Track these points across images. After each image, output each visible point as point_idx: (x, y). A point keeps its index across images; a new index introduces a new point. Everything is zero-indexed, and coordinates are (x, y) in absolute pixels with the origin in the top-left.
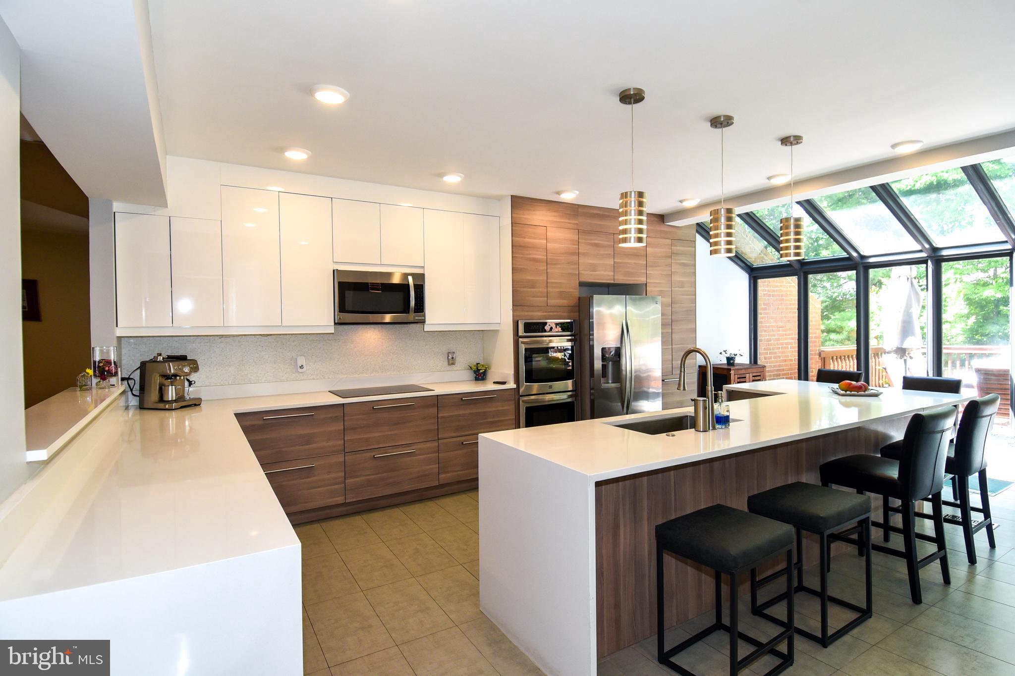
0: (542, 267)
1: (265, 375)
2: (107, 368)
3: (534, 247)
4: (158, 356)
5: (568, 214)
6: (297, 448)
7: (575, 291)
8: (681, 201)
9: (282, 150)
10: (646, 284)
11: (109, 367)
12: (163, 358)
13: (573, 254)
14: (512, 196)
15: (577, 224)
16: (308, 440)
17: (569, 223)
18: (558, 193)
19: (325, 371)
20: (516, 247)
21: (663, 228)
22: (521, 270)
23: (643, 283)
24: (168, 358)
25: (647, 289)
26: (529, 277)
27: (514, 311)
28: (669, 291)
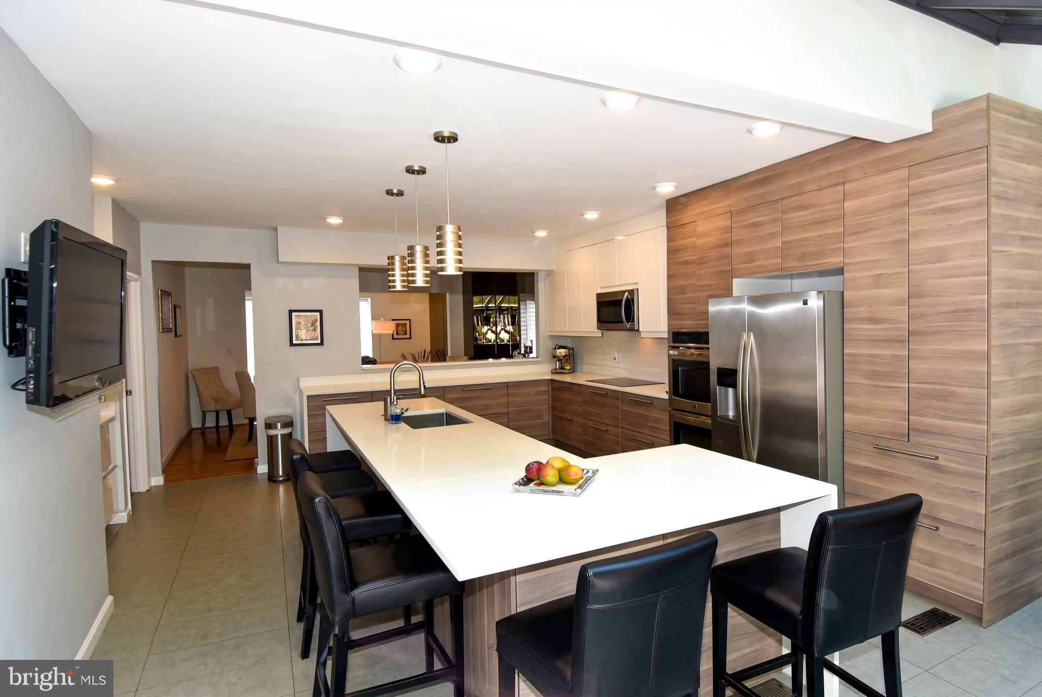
0: (694, 268)
3: (685, 248)
6: (568, 406)
7: (726, 292)
10: (843, 267)
12: (558, 347)
13: (725, 245)
14: (667, 200)
15: (729, 206)
16: (571, 403)
17: (720, 208)
20: (672, 252)
21: (884, 153)
22: (676, 276)
25: (845, 276)
26: (680, 283)
27: (669, 319)
28: (901, 273)
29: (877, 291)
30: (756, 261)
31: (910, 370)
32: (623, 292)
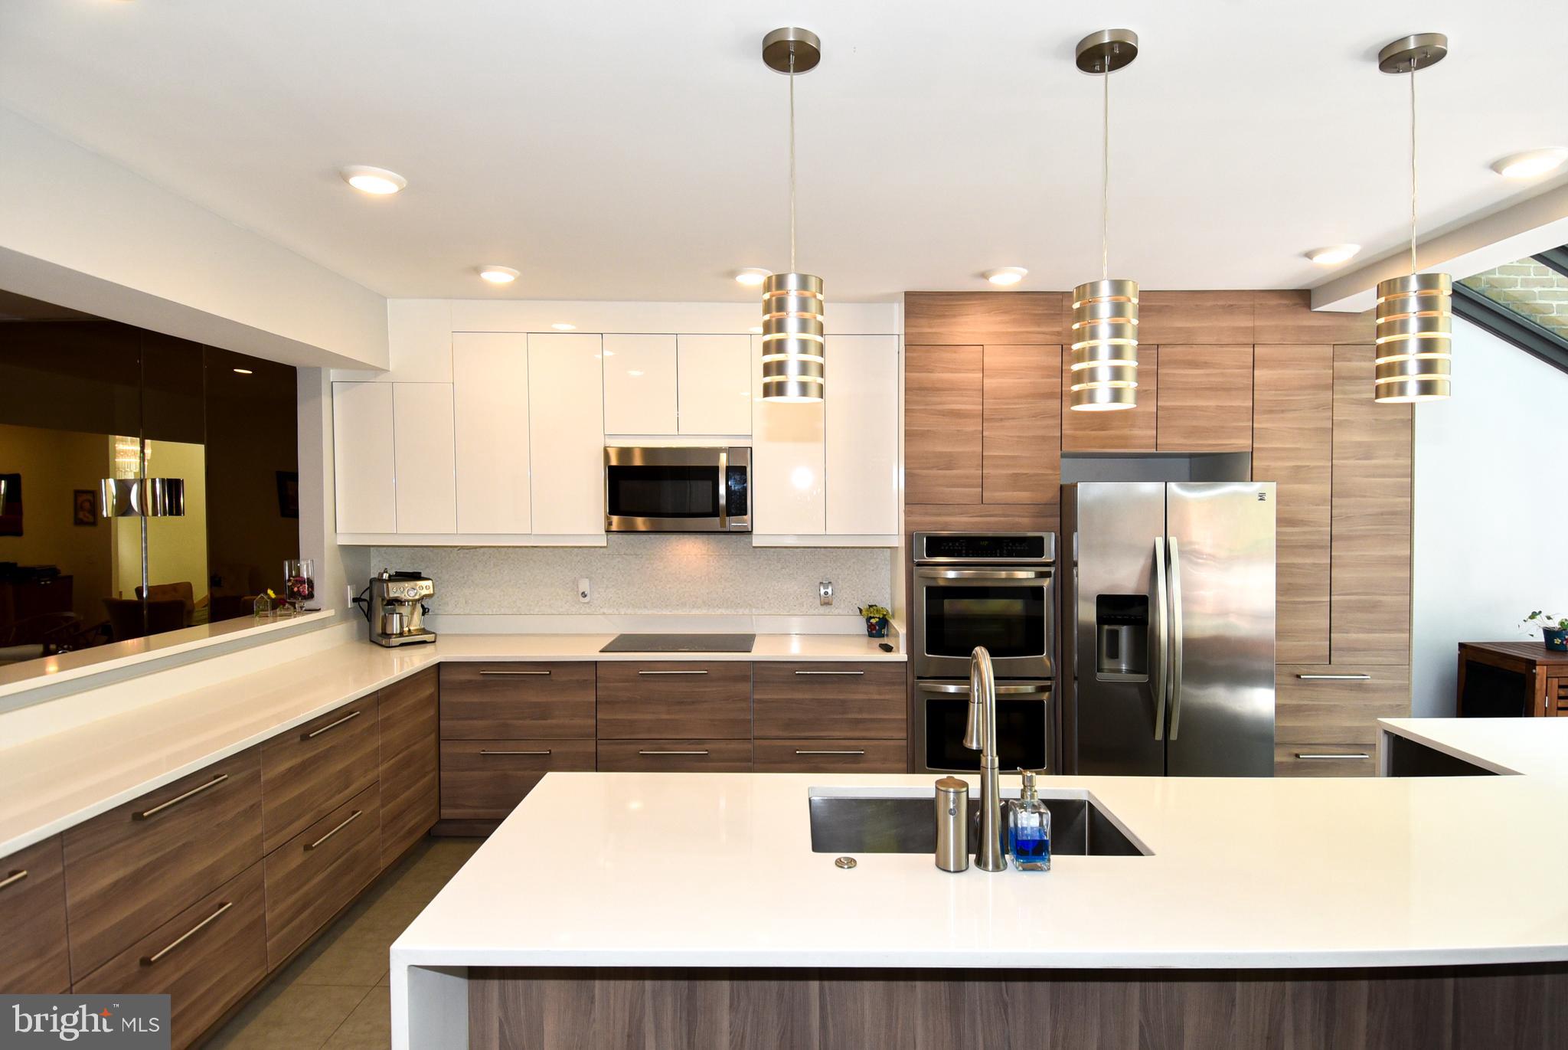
0: (974, 426)
1: (538, 603)
2: (296, 589)
3: (952, 388)
4: (385, 572)
5: (1036, 315)
6: (528, 722)
7: (1050, 472)
8: (1309, 255)
9: (477, 270)
10: (1252, 453)
11: (298, 588)
12: (390, 576)
13: (1049, 396)
14: (907, 294)
15: (1059, 334)
16: (543, 711)
17: (1039, 333)
18: (984, 275)
19: (621, 603)
20: (914, 391)
21: (1306, 320)
22: (924, 435)
23: (1247, 450)
24: (396, 576)
25: (1254, 464)
26: (941, 448)
27: (907, 513)
28: (1323, 467)
29: (1296, 486)
30: (1111, 429)
31: (1332, 580)
32: (716, 451)
